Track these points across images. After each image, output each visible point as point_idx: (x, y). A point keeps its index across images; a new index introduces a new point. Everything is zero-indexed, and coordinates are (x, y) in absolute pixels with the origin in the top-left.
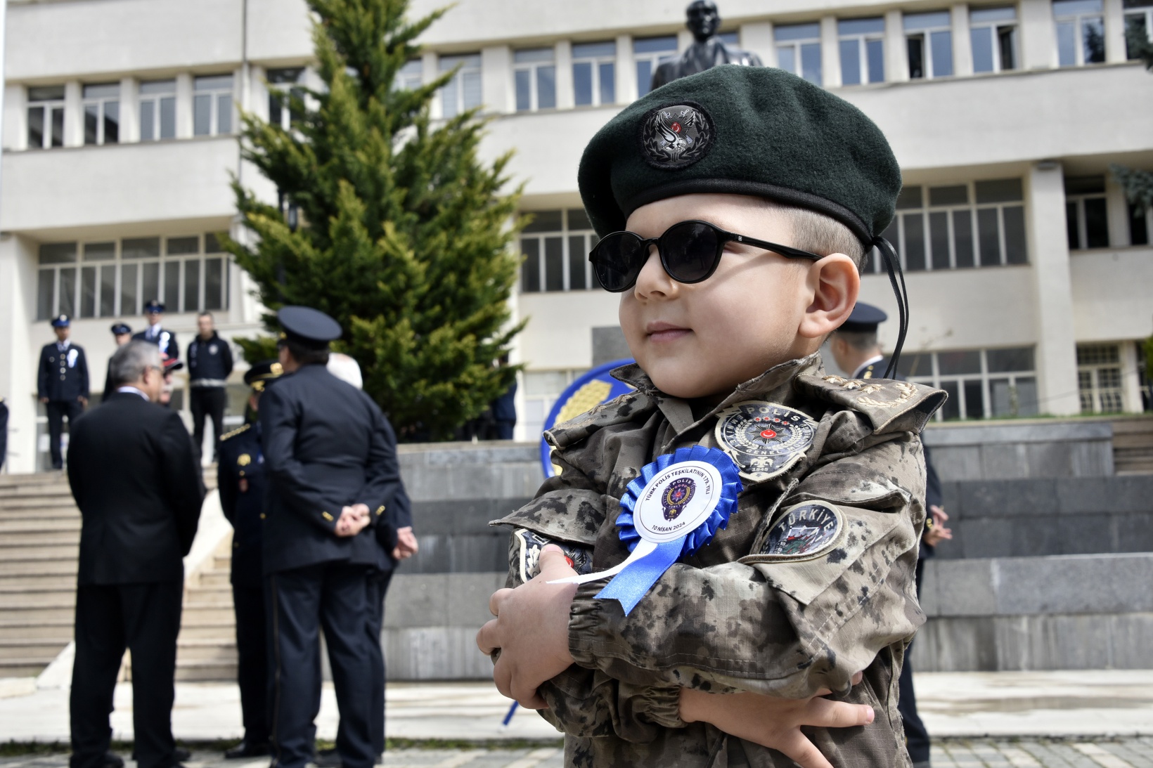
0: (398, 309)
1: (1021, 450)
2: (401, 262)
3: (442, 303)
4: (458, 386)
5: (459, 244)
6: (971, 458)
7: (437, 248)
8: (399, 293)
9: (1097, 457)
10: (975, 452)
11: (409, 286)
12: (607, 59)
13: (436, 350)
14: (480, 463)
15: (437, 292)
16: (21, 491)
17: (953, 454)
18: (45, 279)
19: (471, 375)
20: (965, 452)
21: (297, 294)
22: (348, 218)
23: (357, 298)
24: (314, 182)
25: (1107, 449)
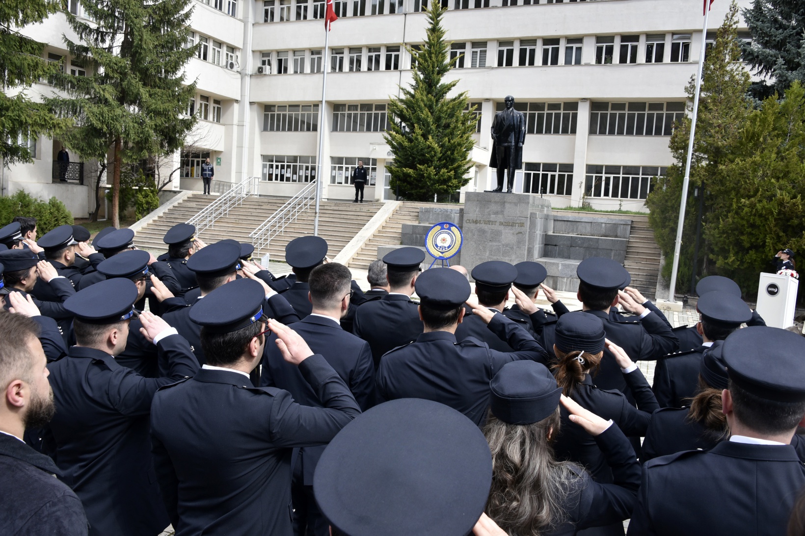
0: (432, 162)
1: (603, 225)
2: (433, 148)
3: (446, 160)
4: (448, 186)
5: (452, 142)
6: (588, 227)
7: (446, 142)
8: (432, 157)
9: (625, 230)
10: (590, 224)
11: (435, 155)
12: (533, 47)
13: (442, 176)
14: (449, 213)
15: (444, 157)
16: (326, 207)
17: (583, 224)
18: (336, 117)
19: (452, 183)
20: (587, 224)
21: (403, 155)
22: (417, 135)
23: (420, 158)
24: (411, 119)
25: (629, 227)
